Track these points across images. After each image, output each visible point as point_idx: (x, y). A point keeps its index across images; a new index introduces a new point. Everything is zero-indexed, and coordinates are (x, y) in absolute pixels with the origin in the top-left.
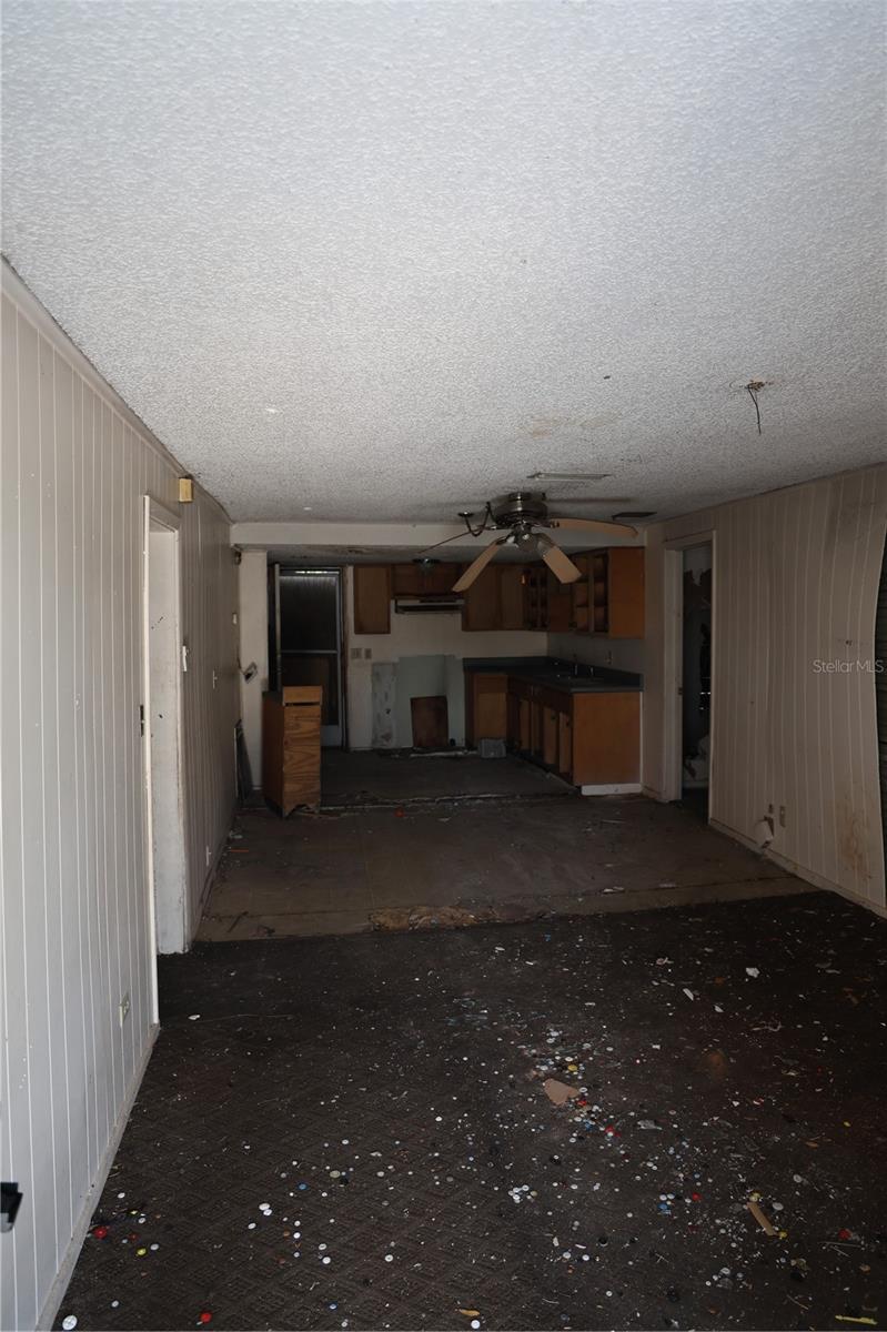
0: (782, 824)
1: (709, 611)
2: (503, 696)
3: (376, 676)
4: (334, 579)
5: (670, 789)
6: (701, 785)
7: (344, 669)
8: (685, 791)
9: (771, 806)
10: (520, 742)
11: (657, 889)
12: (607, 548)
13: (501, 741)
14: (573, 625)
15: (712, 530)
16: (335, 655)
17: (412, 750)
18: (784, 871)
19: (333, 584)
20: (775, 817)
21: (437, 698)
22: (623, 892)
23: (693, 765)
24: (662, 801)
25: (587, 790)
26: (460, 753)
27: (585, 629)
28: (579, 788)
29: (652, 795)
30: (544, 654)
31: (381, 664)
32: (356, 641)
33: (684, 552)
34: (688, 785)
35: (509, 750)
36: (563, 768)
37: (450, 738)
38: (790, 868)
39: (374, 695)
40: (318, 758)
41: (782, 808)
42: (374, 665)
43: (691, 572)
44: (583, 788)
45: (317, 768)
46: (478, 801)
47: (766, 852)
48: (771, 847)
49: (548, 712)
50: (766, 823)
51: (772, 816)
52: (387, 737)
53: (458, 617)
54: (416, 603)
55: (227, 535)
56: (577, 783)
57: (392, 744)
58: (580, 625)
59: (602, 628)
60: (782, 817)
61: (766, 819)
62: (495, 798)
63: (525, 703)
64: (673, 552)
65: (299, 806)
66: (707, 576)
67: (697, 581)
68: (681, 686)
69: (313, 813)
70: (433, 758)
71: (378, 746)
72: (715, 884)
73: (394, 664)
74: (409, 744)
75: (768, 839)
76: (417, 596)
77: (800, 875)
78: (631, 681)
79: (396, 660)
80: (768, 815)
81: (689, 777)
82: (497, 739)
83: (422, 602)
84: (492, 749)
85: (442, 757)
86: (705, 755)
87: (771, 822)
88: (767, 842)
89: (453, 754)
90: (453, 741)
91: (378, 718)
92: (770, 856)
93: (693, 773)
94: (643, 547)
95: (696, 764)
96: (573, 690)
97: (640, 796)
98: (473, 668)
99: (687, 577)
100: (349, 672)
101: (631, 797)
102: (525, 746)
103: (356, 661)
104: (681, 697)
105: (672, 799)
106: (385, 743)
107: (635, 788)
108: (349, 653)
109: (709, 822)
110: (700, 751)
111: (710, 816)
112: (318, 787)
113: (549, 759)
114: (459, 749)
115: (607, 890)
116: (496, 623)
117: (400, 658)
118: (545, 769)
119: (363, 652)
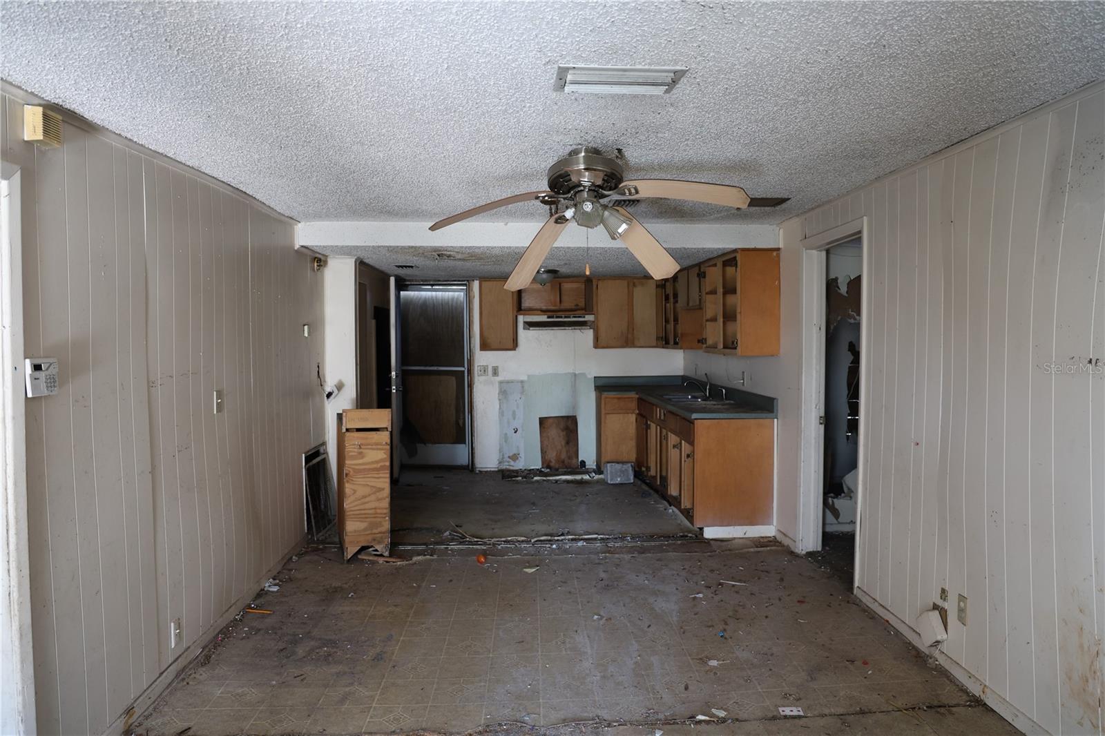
0: (962, 619)
1: (858, 326)
2: (633, 418)
3: (504, 393)
4: (462, 293)
5: (808, 538)
6: (846, 529)
7: (471, 386)
8: (827, 537)
9: (943, 591)
10: (648, 469)
11: (774, 718)
12: (735, 251)
13: (629, 465)
14: (702, 341)
15: (862, 217)
16: (464, 371)
17: (539, 472)
18: (964, 691)
19: (462, 299)
20: (951, 606)
21: (568, 417)
22: (723, 720)
23: (837, 506)
24: (797, 551)
25: (710, 533)
26: (586, 477)
27: (714, 347)
28: (701, 529)
29: (786, 542)
30: (681, 373)
31: (508, 382)
32: (482, 358)
33: (828, 252)
34: (829, 529)
35: (637, 474)
36: (685, 504)
37: (580, 460)
38: (975, 689)
39: (502, 413)
40: (387, 491)
41: (962, 598)
42: (501, 382)
43: (836, 279)
44: (706, 529)
45: (386, 503)
46: (580, 544)
47: (936, 654)
48: (944, 647)
49: (673, 439)
50: (937, 612)
51: (946, 605)
52: (515, 457)
53: (588, 334)
54: (544, 318)
55: (291, 236)
56: (698, 525)
57: (519, 465)
58: (710, 342)
59: (730, 345)
60: (961, 611)
61: (935, 607)
62: (602, 539)
63: (653, 426)
64: (814, 252)
65: (363, 549)
66: (855, 284)
67: (843, 289)
68: (822, 413)
69: (381, 555)
70: (557, 481)
71: (504, 466)
72: (862, 712)
73: (522, 382)
74: (537, 464)
75: (939, 638)
76: (544, 311)
77: (991, 703)
78: (762, 405)
79: (524, 378)
80: (940, 603)
81: (830, 518)
82: (623, 463)
83: (549, 317)
84: (619, 474)
85: (568, 482)
86: (851, 494)
87: (943, 614)
88: (938, 642)
89: (578, 477)
90: (583, 463)
91: (506, 438)
92: (942, 661)
93: (836, 514)
94: (778, 249)
95: (839, 503)
96: (694, 416)
97: (773, 542)
98: (605, 387)
99: (831, 285)
100: (475, 390)
101: (762, 543)
102: (652, 473)
103: (482, 378)
104: (822, 427)
105: (811, 549)
106: (512, 463)
107: (767, 531)
108: (476, 370)
109: (855, 592)
110: (846, 490)
111: (856, 584)
112: (387, 525)
113: (673, 491)
114: (587, 472)
115: (700, 717)
116: (628, 340)
117: (529, 376)
118: (668, 502)
119: (490, 370)
